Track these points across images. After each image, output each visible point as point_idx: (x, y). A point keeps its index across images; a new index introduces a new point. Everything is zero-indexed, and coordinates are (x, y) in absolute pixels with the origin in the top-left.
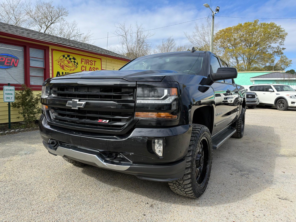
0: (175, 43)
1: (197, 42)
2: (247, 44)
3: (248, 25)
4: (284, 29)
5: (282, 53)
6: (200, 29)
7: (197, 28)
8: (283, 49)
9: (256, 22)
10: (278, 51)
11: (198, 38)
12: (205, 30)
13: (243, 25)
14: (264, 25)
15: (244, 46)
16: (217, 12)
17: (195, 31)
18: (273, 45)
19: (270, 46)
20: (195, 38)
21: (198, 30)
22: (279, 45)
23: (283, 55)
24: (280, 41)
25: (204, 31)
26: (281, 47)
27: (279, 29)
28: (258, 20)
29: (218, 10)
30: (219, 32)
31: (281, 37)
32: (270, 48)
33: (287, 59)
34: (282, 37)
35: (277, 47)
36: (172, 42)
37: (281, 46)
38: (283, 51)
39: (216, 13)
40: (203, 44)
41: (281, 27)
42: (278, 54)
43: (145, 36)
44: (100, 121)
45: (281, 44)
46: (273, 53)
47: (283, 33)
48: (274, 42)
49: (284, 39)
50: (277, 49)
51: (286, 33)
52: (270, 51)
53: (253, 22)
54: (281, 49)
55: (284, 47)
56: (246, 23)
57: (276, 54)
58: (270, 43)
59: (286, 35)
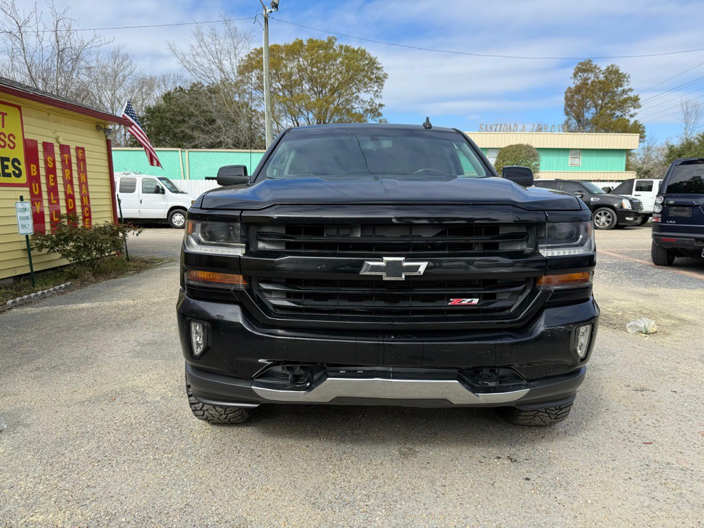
0: (134, 65)
1: (203, 73)
2: (315, 89)
3: (314, 45)
4: (382, 65)
5: (380, 114)
6: (208, 40)
7: (200, 36)
8: (381, 105)
9: (331, 41)
10: (372, 110)
11: (205, 61)
12: (220, 44)
13: (305, 43)
14: (347, 49)
15: (309, 91)
16: (273, 10)
17: (195, 43)
18: (364, 96)
19: (357, 97)
20: (198, 59)
21: (202, 40)
22: (373, 97)
23: (382, 118)
24: (376, 88)
25: (217, 47)
26: (377, 101)
27: (372, 63)
28: (336, 39)
29: (276, 6)
30: (253, 51)
31: (377, 82)
32: (358, 101)
34: (380, 81)
35: (369, 100)
36: (125, 63)
37: (377, 99)
38: (381, 111)
39: (271, 12)
40: (218, 77)
41: (378, 60)
42: (372, 115)
43: (85, 43)
44: (454, 301)
45: (377, 96)
46: (365, 112)
47: (380, 72)
48: (365, 90)
49: (382, 85)
50: (371, 106)
51: (385, 74)
52: (358, 108)
53: (326, 41)
54: (377, 106)
55: (382, 103)
56: (311, 41)
57: (369, 114)
58: (359, 90)
59: (386, 78)
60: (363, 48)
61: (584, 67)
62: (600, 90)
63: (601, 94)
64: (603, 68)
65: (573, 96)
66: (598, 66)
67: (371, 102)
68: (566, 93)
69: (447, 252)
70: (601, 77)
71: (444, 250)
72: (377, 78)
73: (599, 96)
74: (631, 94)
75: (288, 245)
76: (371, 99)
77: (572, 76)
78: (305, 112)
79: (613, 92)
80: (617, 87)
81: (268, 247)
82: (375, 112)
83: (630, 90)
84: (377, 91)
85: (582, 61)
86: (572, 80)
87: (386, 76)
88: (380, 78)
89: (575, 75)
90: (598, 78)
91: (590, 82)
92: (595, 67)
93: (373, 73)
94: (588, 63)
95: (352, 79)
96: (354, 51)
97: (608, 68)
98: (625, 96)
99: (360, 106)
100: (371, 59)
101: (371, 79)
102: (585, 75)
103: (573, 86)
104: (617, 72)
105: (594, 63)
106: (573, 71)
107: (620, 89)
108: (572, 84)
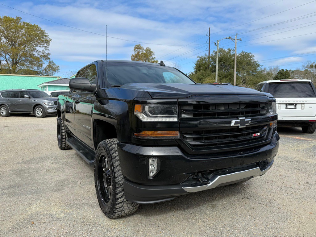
4: (48, 35)
5: (49, 58)
8: (49, 54)
9: (18, 19)
14: (28, 24)
18: (38, 48)
19: (35, 49)
22: (44, 50)
23: (50, 60)
24: (45, 45)
26: (47, 52)
27: (43, 32)
28: (21, 19)
31: (46, 42)
32: (35, 51)
33: (54, 64)
35: (42, 51)
37: (46, 50)
41: (46, 32)
45: (47, 49)
46: (41, 57)
47: (47, 38)
48: (40, 46)
49: (49, 44)
50: (43, 54)
51: (50, 39)
52: (36, 54)
53: (15, 18)
54: (47, 54)
55: (49, 53)
56: (5, 17)
57: (43, 58)
58: (36, 45)
59: (50, 41)
60: (36, 24)
61: (138, 47)
62: (144, 57)
63: (145, 59)
64: (145, 48)
65: (134, 58)
66: (143, 47)
67: (43, 52)
68: (132, 57)
69: (250, 115)
70: (144, 52)
71: (249, 114)
72: (46, 40)
73: (144, 59)
74: (155, 60)
75: (195, 115)
76: (43, 51)
77: (133, 50)
78: (4, 54)
79: (149, 58)
80: (150, 56)
81: (186, 116)
82: (46, 57)
83: (155, 58)
84: (46, 47)
85: (137, 44)
86: (134, 52)
87: (50, 40)
88: (48, 41)
89: (135, 50)
90: (143, 52)
91: (140, 53)
92: (142, 47)
93: (43, 38)
94: (139, 46)
95: (32, 39)
96: (31, 26)
97: (147, 49)
98: (153, 60)
99: (37, 53)
100: (42, 31)
101: (43, 41)
102: (139, 50)
103: (134, 54)
104: (150, 50)
105: (141, 46)
106: (134, 48)
107: (151, 57)
108: (134, 53)
